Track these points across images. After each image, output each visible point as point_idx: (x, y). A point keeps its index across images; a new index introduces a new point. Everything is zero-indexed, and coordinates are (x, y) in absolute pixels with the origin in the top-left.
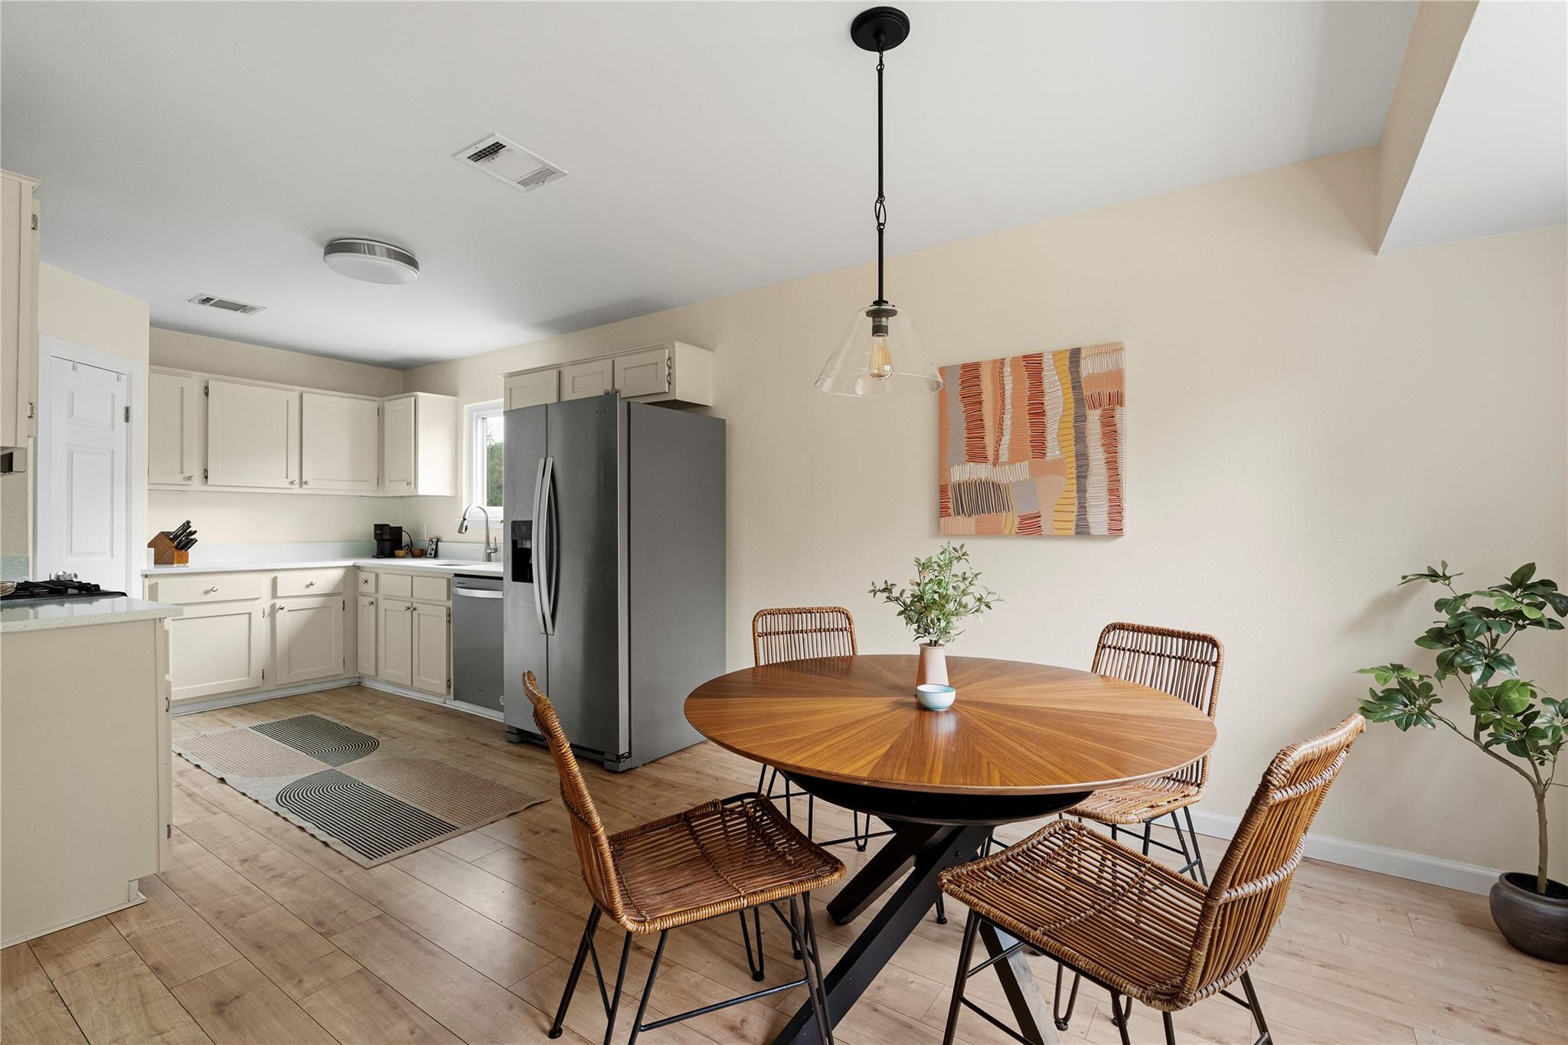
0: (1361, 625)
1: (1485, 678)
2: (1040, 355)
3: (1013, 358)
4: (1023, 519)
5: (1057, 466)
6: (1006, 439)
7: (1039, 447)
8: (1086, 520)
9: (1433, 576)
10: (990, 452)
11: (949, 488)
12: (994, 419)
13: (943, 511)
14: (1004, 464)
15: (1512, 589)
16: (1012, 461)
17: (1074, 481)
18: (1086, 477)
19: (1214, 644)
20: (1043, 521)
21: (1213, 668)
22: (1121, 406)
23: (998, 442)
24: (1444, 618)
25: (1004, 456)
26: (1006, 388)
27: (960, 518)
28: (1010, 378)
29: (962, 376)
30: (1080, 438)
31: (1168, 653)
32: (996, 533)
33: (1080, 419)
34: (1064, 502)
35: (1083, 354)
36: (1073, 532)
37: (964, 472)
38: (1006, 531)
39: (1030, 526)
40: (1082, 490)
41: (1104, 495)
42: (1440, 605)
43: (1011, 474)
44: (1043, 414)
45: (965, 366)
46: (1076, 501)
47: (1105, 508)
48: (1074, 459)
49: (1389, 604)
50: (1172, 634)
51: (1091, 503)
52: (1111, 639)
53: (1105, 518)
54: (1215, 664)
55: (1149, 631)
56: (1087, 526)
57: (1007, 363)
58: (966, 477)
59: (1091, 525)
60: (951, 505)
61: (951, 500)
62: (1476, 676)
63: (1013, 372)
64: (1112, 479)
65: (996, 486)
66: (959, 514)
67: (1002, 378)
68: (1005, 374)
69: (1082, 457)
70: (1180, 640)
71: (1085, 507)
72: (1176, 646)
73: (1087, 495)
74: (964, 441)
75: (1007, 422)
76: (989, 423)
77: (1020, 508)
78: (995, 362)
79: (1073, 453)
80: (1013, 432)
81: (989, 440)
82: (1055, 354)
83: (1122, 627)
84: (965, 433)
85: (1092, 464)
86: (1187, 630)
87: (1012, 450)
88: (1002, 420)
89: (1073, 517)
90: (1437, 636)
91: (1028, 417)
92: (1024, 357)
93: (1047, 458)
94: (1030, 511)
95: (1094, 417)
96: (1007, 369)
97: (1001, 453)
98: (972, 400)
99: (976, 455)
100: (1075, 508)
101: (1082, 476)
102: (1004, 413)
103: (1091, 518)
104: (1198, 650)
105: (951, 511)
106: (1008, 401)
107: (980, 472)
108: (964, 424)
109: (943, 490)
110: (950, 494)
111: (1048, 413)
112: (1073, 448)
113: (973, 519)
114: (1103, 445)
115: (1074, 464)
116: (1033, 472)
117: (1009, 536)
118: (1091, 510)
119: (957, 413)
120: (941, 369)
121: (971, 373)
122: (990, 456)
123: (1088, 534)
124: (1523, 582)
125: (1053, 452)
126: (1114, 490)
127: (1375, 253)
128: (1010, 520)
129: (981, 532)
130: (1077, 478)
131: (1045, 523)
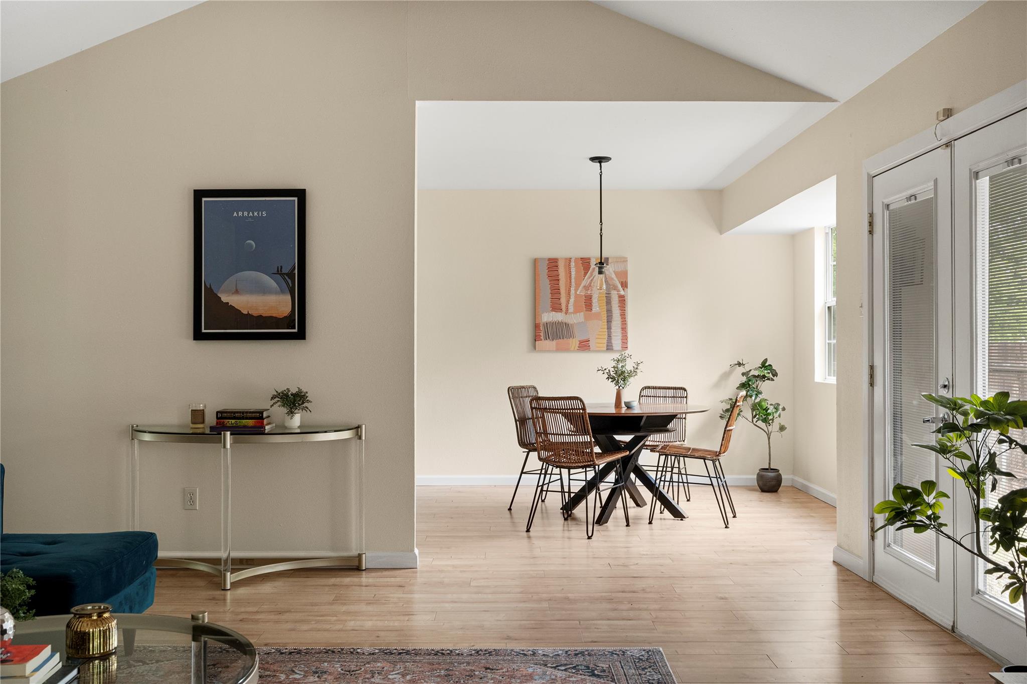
0: (717, 385)
1: (756, 398)
2: (589, 259)
3: (576, 258)
4: (581, 342)
5: (598, 316)
6: (572, 300)
7: (589, 306)
8: (611, 343)
9: (739, 364)
10: (564, 307)
11: (541, 325)
12: (566, 290)
13: (536, 338)
14: (571, 313)
15: (761, 368)
16: (575, 312)
17: (606, 323)
18: (611, 322)
19: (685, 390)
20: (591, 343)
21: (685, 399)
22: (627, 288)
23: (568, 302)
24: (744, 379)
25: (571, 309)
26: (572, 273)
27: (548, 342)
28: (574, 269)
29: (548, 264)
30: (609, 303)
31: (668, 396)
32: (567, 350)
33: (608, 293)
34: (601, 333)
35: (610, 261)
36: (605, 349)
37: (548, 317)
38: (572, 349)
39: (584, 346)
40: (609, 328)
41: (620, 330)
42: (743, 374)
43: (574, 319)
45: (549, 259)
46: (606, 333)
47: (620, 337)
48: (605, 312)
49: (726, 376)
50: (669, 388)
51: (613, 334)
52: (644, 393)
53: (620, 342)
54: (686, 397)
55: (660, 388)
56: (612, 346)
57: (573, 260)
58: (550, 320)
59: (614, 345)
60: (542, 334)
61: (542, 332)
62: (753, 398)
63: (575, 266)
64: (623, 323)
65: (567, 325)
66: (546, 339)
67: (570, 268)
68: (572, 266)
69: (609, 312)
70: (672, 390)
71: (611, 336)
72: (670, 393)
73: (612, 331)
74: (549, 300)
75: (573, 292)
76: (563, 291)
77: (579, 336)
78: (566, 259)
79: (605, 310)
80: (575, 297)
81: (563, 300)
82: (595, 258)
83: (649, 388)
84: (550, 296)
85: (614, 315)
86: (674, 386)
87: (575, 306)
88: (569, 291)
89: (605, 341)
90: (743, 386)
92: (581, 259)
93: (593, 312)
94: (584, 338)
95: (615, 294)
96: (573, 264)
97: (569, 307)
98: (554, 279)
99: (556, 307)
100: (606, 337)
101: (609, 321)
102: (571, 287)
103: (614, 342)
104: (679, 393)
105: (542, 338)
106: (573, 280)
107: (558, 317)
108: (549, 291)
109: (536, 327)
110: (541, 328)
112: (605, 307)
113: (555, 342)
114: (619, 306)
115: (606, 315)
116: (586, 318)
117: (574, 351)
118: (613, 338)
119: (545, 285)
120: (535, 259)
121: (553, 264)
122: (564, 309)
123: (612, 349)
124: (764, 365)
125: (596, 308)
126: (624, 329)
127: (721, 234)
128: (574, 343)
129: (559, 349)
130: (607, 322)
131: (592, 344)
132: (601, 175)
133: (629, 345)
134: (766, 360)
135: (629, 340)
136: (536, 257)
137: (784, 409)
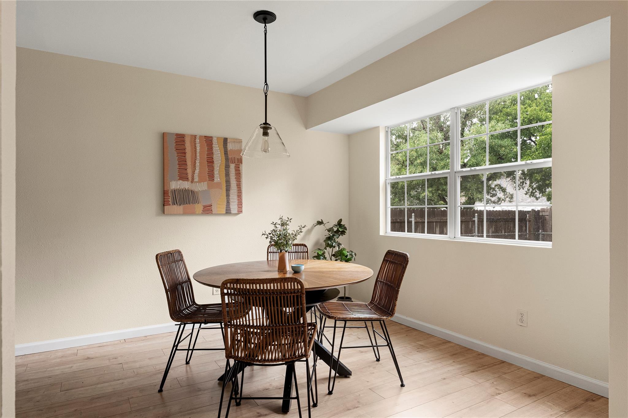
2: (212, 137)
3: (200, 136)
4: (205, 207)
5: (219, 185)
6: (197, 171)
7: (211, 177)
8: (229, 207)
10: (190, 176)
11: (169, 192)
12: (192, 162)
13: (164, 203)
14: (196, 182)
15: (338, 226)
16: (200, 181)
17: (225, 192)
18: (229, 190)
19: (305, 246)
21: (306, 253)
22: (242, 164)
23: (193, 172)
24: (328, 234)
25: (196, 179)
26: (197, 148)
27: (175, 207)
28: (199, 144)
29: (176, 139)
30: (227, 175)
32: (193, 213)
33: (227, 167)
34: (221, 200)
35: (228, 141)
36: (225, 212)
37: (175, 185)
38: (197, 212)
39: (208, 210)
40: (228, 195)
41: (236, 197)
43: (200, 187)
44: (213, 162)
45: (177, 135)
46: (226, 200)
47: (236, 203)
48: (225, 183)
51: (231, 200)
53: (236, 206)
56: (230, 210)
57: (198, 137)
58: (178, 187)
59: (231, 210)
60: (170, 200)
61: (170, 198)
63: (200, 142)
64: (239, 191)
65: (192, 192)
66: (174, 204)
67: (195, 144)
68: (197, 142)
69: (228, 182)
71: (229, 202)
73: (230, 197)
74: (177, 171)
75: (198, 164)
76: (189, 163)
77: (203, 202)
78: (192, 136)
79: (225, 180)
80: (200, 169)
81: (189, 171)
82: (218, 138)
84: (177, 166)
85: (232, 185)
87: (199, 176)
88: (195, 163)
89: (225, 206)
91: (207, 163)
92: (205, 137)
93: (215, 182)
94: (208, 203)
95: (232, 166)
96: (198, 141)
97: (195, 177)
98: (181, 152)
99: (183, 177)
100: (225, 203)
101: (228, 190)
102: (196, 160)
103: (231, 207)
105: (171, 203)
106: (198, 155)
107: (185, 185)
108: (177, 162)
109: (165, 193)
110: (170, 194)
111: (215, 162)
112: (225, 178)
113: (182, 207)
114: (236, 178)
115: (225, 185)
116: (209, 187)
117: (199, 214)
118: (231, 203)
119: (173, 156)
120: (164, 133)
121: (180, 138)
122: (190, 178)
123: (230, 213)
124: (339, 224)
125: (217, 179)
126: (240, 196)
127: (306, 129)
128: (199, 207)
129: (185, 213)
130: (226, 190)
131: (214, 208)
132: (265, 34)
133: (244, 209)
134: (341, 220)
135: (243, 205)
136: (165, 132)
137: (355, 255)
